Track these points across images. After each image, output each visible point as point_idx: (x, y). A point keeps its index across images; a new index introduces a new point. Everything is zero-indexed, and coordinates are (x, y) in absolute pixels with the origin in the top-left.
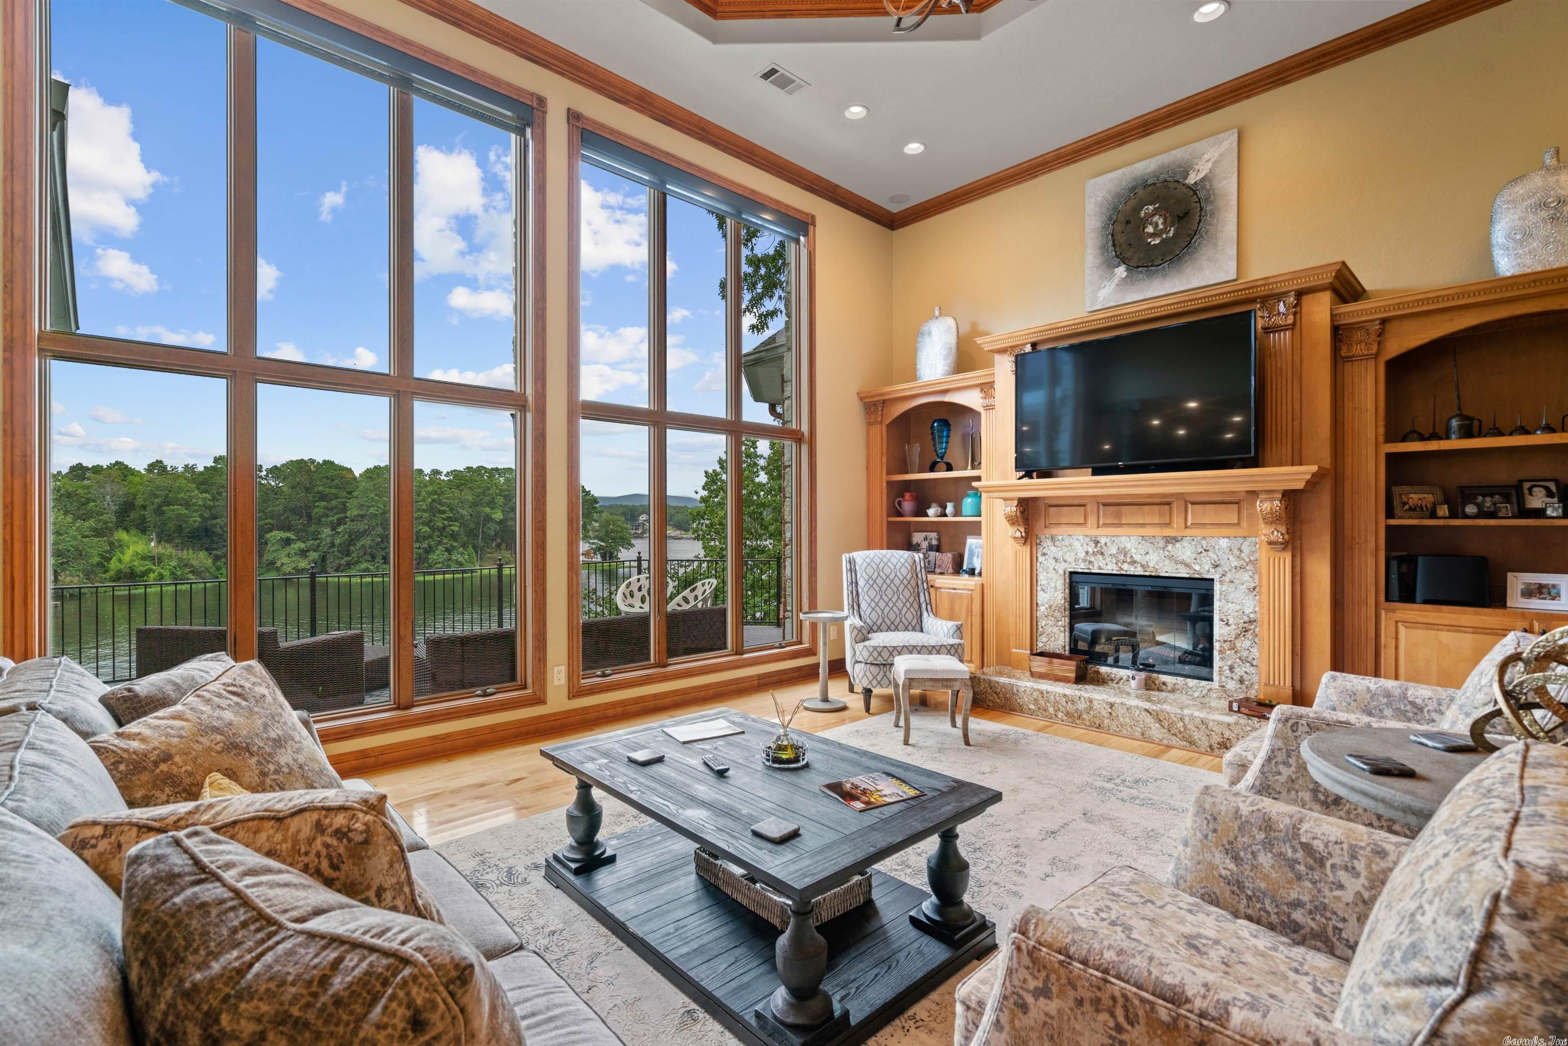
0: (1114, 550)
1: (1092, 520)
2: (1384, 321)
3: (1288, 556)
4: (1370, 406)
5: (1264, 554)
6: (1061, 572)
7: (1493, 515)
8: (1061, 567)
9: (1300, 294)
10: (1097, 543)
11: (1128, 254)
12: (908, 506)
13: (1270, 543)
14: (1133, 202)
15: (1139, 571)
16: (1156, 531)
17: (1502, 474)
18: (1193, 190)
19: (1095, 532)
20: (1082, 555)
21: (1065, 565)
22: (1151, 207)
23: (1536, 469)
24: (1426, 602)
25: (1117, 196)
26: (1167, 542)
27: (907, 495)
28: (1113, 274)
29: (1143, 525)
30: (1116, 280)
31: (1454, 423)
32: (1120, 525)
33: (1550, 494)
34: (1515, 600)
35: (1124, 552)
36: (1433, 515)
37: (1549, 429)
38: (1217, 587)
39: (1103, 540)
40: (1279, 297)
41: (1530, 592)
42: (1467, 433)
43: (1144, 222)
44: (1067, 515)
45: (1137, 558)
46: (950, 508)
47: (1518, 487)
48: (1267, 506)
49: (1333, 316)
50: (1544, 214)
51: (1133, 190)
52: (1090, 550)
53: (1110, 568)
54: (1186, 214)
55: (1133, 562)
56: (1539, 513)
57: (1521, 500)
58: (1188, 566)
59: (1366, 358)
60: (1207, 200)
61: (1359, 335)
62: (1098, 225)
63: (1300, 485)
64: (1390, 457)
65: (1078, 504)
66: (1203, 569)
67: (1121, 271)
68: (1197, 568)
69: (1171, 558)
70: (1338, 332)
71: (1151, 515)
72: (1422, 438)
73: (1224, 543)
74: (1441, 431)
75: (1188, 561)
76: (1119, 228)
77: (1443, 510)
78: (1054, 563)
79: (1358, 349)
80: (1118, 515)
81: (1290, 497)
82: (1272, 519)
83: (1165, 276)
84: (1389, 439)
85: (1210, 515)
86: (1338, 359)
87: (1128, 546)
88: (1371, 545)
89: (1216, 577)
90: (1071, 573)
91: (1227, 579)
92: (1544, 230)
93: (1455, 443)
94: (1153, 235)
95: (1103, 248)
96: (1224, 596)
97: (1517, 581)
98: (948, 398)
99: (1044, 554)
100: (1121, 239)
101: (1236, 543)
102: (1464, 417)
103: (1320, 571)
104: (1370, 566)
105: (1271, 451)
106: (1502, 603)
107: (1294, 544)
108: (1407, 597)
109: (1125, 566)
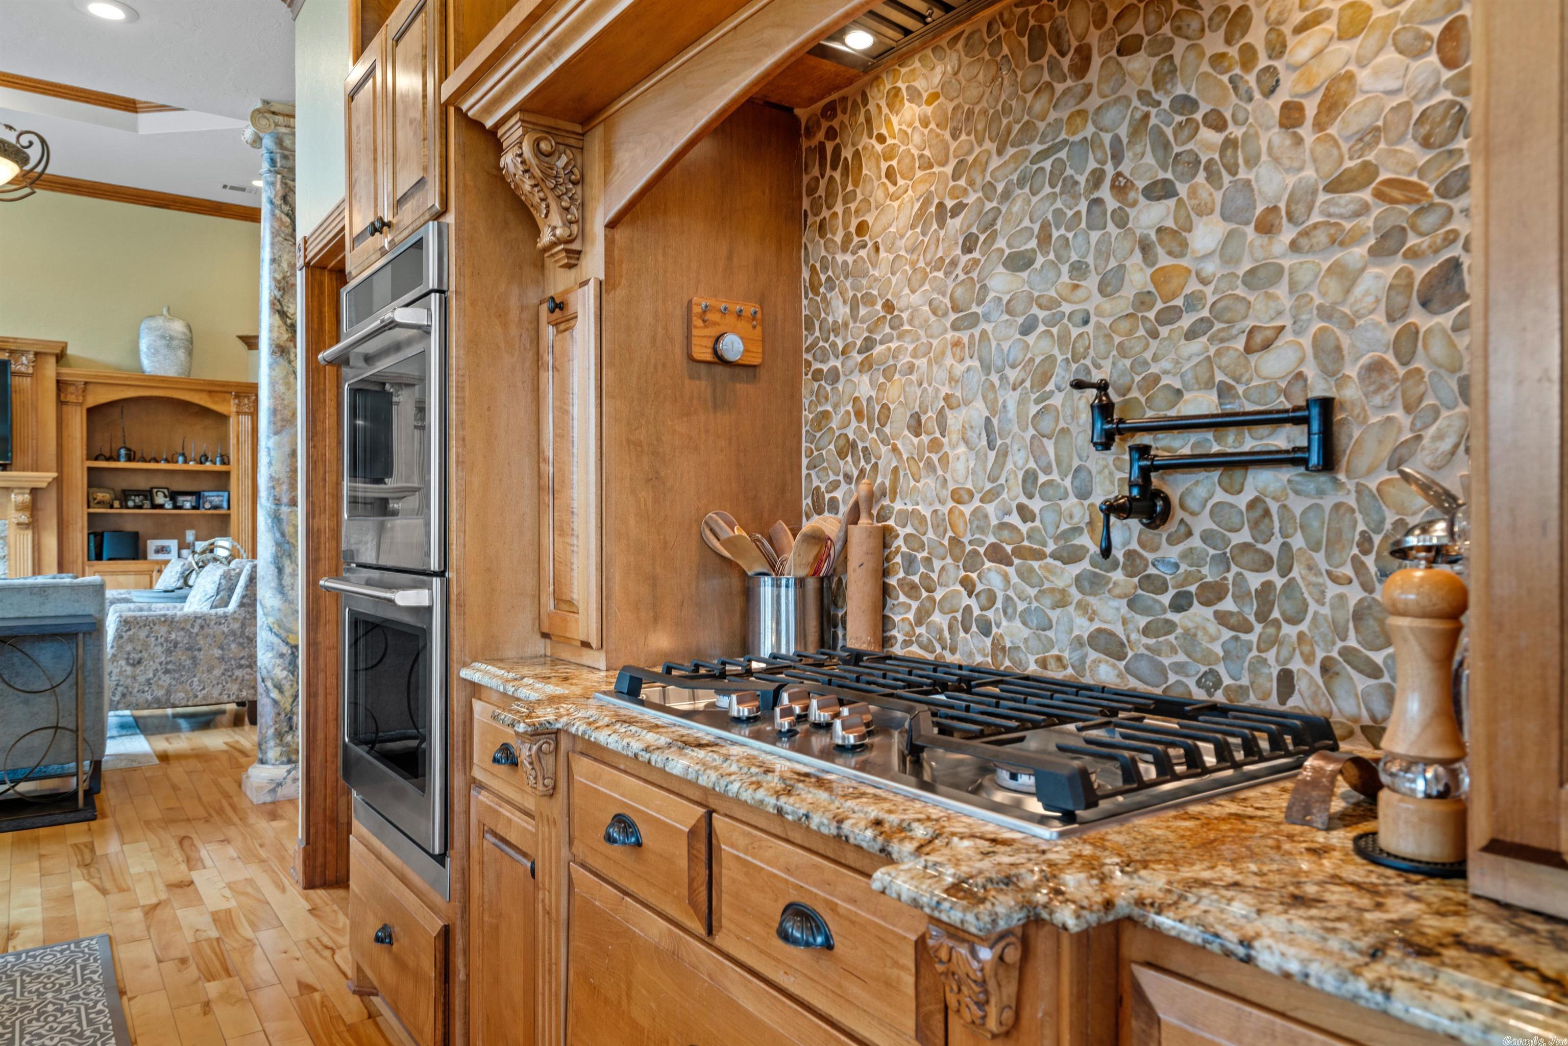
2: (86, 383)
3: (29, 532)
4: (78, 435)
7: (140, 507)
9: (36, 354)
13: (19, 524)
17: (142, 483)
23: (157, 481)
24: (109, 560)
31: (123, 452)
33: (165, 496)
34: (152, 556)
36: (112, 507)
37: (167, 461)
40: (23, 353)
42: (129, 459)
47: (151, 491)
48: (20, 498)
49: (58, 374)
50: (164, 342)
56: (161, 507)
57: (152, 500)
59: (77, 404)
61: (72, 389)
63: (44, 485)
64: (90, 469)
70: (60, 384)
72: (108, 459)
74: (115, 455)
77: (117, 504)
79: (72, 398)
81: (34, 491)
82: (21, 508)
84: (88, 459)
86: (61, 403)
88: (79, 526)
92: (164, 351)
93: (122, 464)
97: (152, 545)
102: (128, 449)
103: (50, 542)
104: (79, 539)
105: (18, 460)
106: (145, 558)
107: (33, 524)
108: (99, 557)
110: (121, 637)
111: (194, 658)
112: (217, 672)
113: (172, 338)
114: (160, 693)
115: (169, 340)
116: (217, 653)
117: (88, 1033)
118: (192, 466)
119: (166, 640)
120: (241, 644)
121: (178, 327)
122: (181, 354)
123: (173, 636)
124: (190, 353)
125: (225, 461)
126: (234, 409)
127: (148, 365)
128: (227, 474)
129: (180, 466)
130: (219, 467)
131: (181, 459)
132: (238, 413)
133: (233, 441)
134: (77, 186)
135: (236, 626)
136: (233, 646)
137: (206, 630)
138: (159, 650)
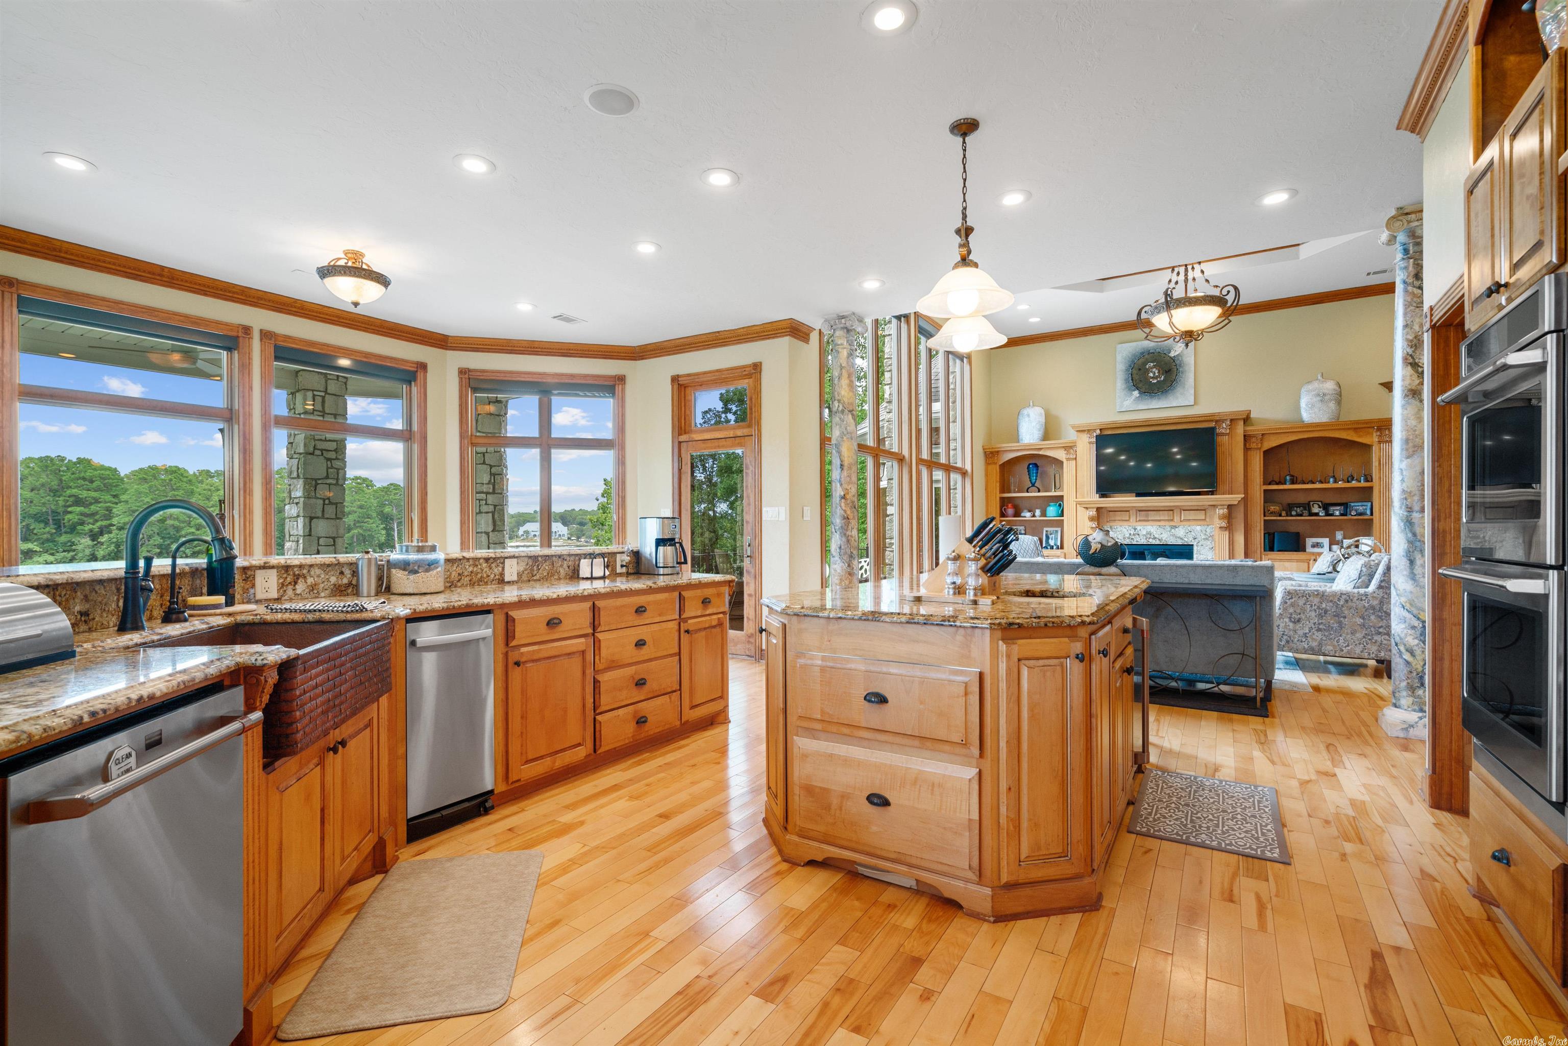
0: (1144, 533)
1: (1133, 519)
2: (1263, 435)
3: (1227, 533)
4: (1258, 469)
5: (1217, 533)
7: (1301, 515)
9: (1231, 420)
10: (1135, 529)
11: (1140, 385)
12: (1010, 511)
13: (1220, 528)
14: (1142, 360)
15: (1158, 542)
16: (1167, 523)
17: (1302, 499)
18: (1173, 359)
19: (1134, 524)
20: (1127, 535)
22: (1152, 364)
23: (1314, 497)
24: (1279, 551)
25: (1134, 355)
26: (1172, 529)
27: (1010, 505)
28: (1131, 394)
29: (1159, 521)
30: (1133, 398)
31: (1288, 478)
32: (1149, 521)
33: (1320, 507)
34: (1309, 549)
35: (1149, 533)
36: (1280, 515)
37: (1321, 482)
38: (1195, 548)
39: (1139, 528)
40: (1223, 421)
41: (1313, 546)
42: (1293, 482)
43: (1148, 371)
44: (1119, 516)
45: (1156, 536)
46: (1038, 512)
47: (1309, 504)
48: (1221, 512)
49: (1245, 431)
50: (1319, 398)
51: (1142, 353)
52: (1132, 533)
53: (1143, 541)
54: (1170, 370)
55: (1155, 538)
56: (1317, 514)
57: (1310, 510)
58: (1181, 539)
59: (1256, 449)
60: (1180, 365)
61: (1254, 440)
62: (1124, 368)
63: (1236, 503)
64: (1265, 491)
65: (1126, 510)
66: (1188, 540)
67: (1136, 393)
68: (1186, 540)
69: (1173, 535)
70: (1246, 438)
71: (1164, 516)
72: (1277, 484)
73: (1198, 528)
74: (1283, 481)
75: (1181, 536)
76: (1135, 371)
77: (1284, 513)
79: (1253, 446)
80: (1147, 516)
81: (1230, 507)
82: (1222, 518)
83: (1159, 400)
84: (1265, 483)
85: (1192, 515)
86: (1246, 449)
87: (1152, 531)
88: (1258, 528)
89: (1195, 544)
91: (1199, 543)
92: (1319, 405)
93: (1288, 486)
94: (1152, 378)
95: (1126, 380)
96: (1199, 552)
97: (1310, 541)
98: (1041, 453)
100: (1136, 377)
101: (1204, 528)
102: (1292, 476)
103: (1240, 539)
104: (1258, 537)
105: (1221, 487)
106: (1305, 550)
107: (1229, 528)
108: (1272, 549)
109: (1151, 540)
110: (1286, 603)
111: (1340, 623)
112: (1359, 635)
113: (1324, 395)
114: (1314, 644)
115: (1322, 397)
116: (1359, 621)
117: (1262, 839)
118: (1341, 484)
119: (1318, 607)
120: (1380, 617)
121: (1330, 386)
122: (1332, 405)
123: (1324, 606)
124: (1339, 402)
125: (1369, 479)
126: (1376, 439)
127: (1307, 416)
128: (1371, 488)
129: (1331, 485)
130: (1363, 484)
131: (1331, 480)
132: (1380, 442)
133: (1375, 463)
134: (1258, 306)
135: (1375, 603)
136: (1373, 617)
137: (1350, 603)
138: (1313, 614)
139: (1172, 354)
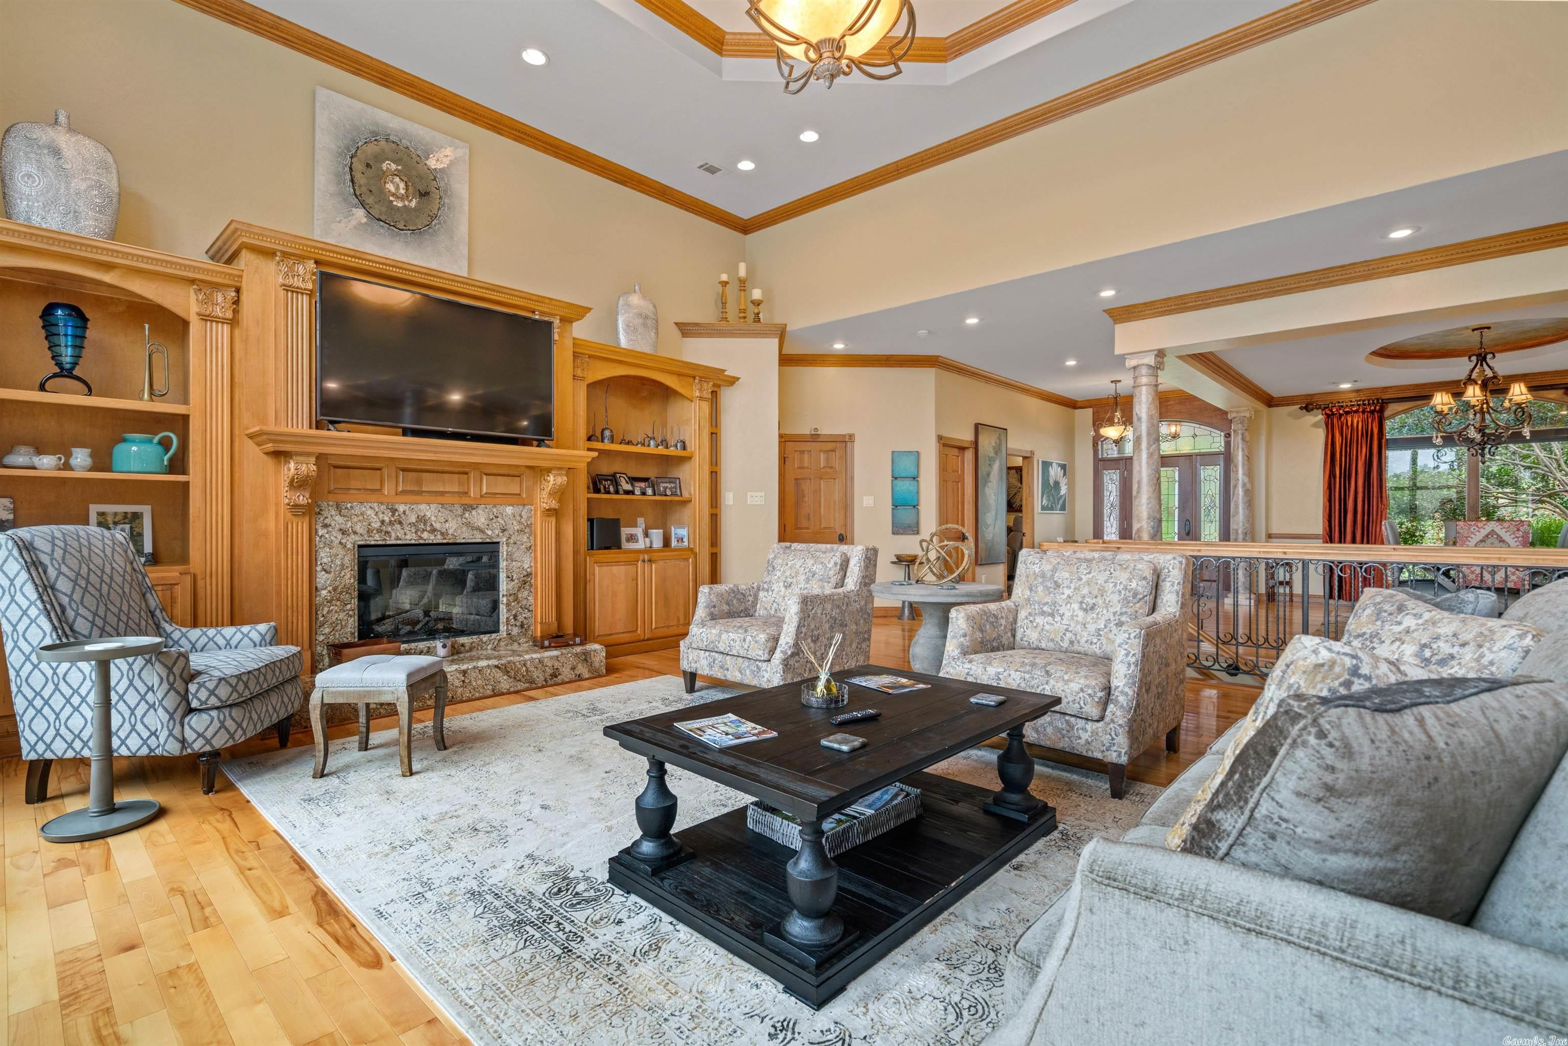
0: (413, 519)
1: (389, 486)
2: (589, 357)
3: (553, 520)
5: (539, 521)
6: (349, 546)
8: (350, 541)
9: (561, 317)
10: (394, 511)
11: (369, 201)
13: (546, 510)
14: (371, 147)
15: (439, 539)
16: (456, 499)
18: (433, 174)
19: (393, 499)
20: (376, 525)
21: (357, 538)
22: (393, 166)
26: (465, 510)
28: (350, 212)
29: (442, 493)
30: (354, 221)
31: (607, 433)
32: (420, 493)
33: (626, 482)
34: (625, 545)
35: (422, 519)
37: (642, 444)
38: (503, 550)
39: (401, 508)
41: (627, 539)
42: (612, 440)
43: (382, 176)
44: (357, 479)
45: (437, 526)
46: (81, 457)
49: (574, 344)
51: (373, 133)
52: (387, 519)
53: (410, 537)
54: (428, 195)
55: (433, 531)
58: (482, 531)
59: (582, 379)
60: (447, 193)
61: (581, 358)
63: (578, 466)
65: (375, 467)
66: (492, 534)
67: (360, 214)
68: (489, 533)
69: (468, 524)
71: (451, 484)
73: (509, 510)
75: (482, 527)
76: (357, 165)
78: (340, 536)
79: (581, 369)
80: (419, 482)
81: (568, 473)
82: (553, 492)
83: (407, 243)
85: (502, 485)
86: (575, 376)
87: (428, 514)
88: (584, 510)
89: (502, 540)
90: (360, 546)
91: (511, 541)
94: (393, 195)
96: (510, 556)
97: (625, 531)
99: (326, 526)
100: (359, 178)
101: (518, 509)
103: (567, 530)
104: (583, 526)
105: (555, 434)
106: (619, 547)
107: (558, 511)
109: (425, 535)
113: (642, 315)
115: (641, 318)
121: (646, 305)
122: (649, 331)
126: (697, 394)
127: (623, 338)
129: (655, 450)
131: (652, 443)
132: (700, 398)
133: (694, 426)
139: (432, 163)
